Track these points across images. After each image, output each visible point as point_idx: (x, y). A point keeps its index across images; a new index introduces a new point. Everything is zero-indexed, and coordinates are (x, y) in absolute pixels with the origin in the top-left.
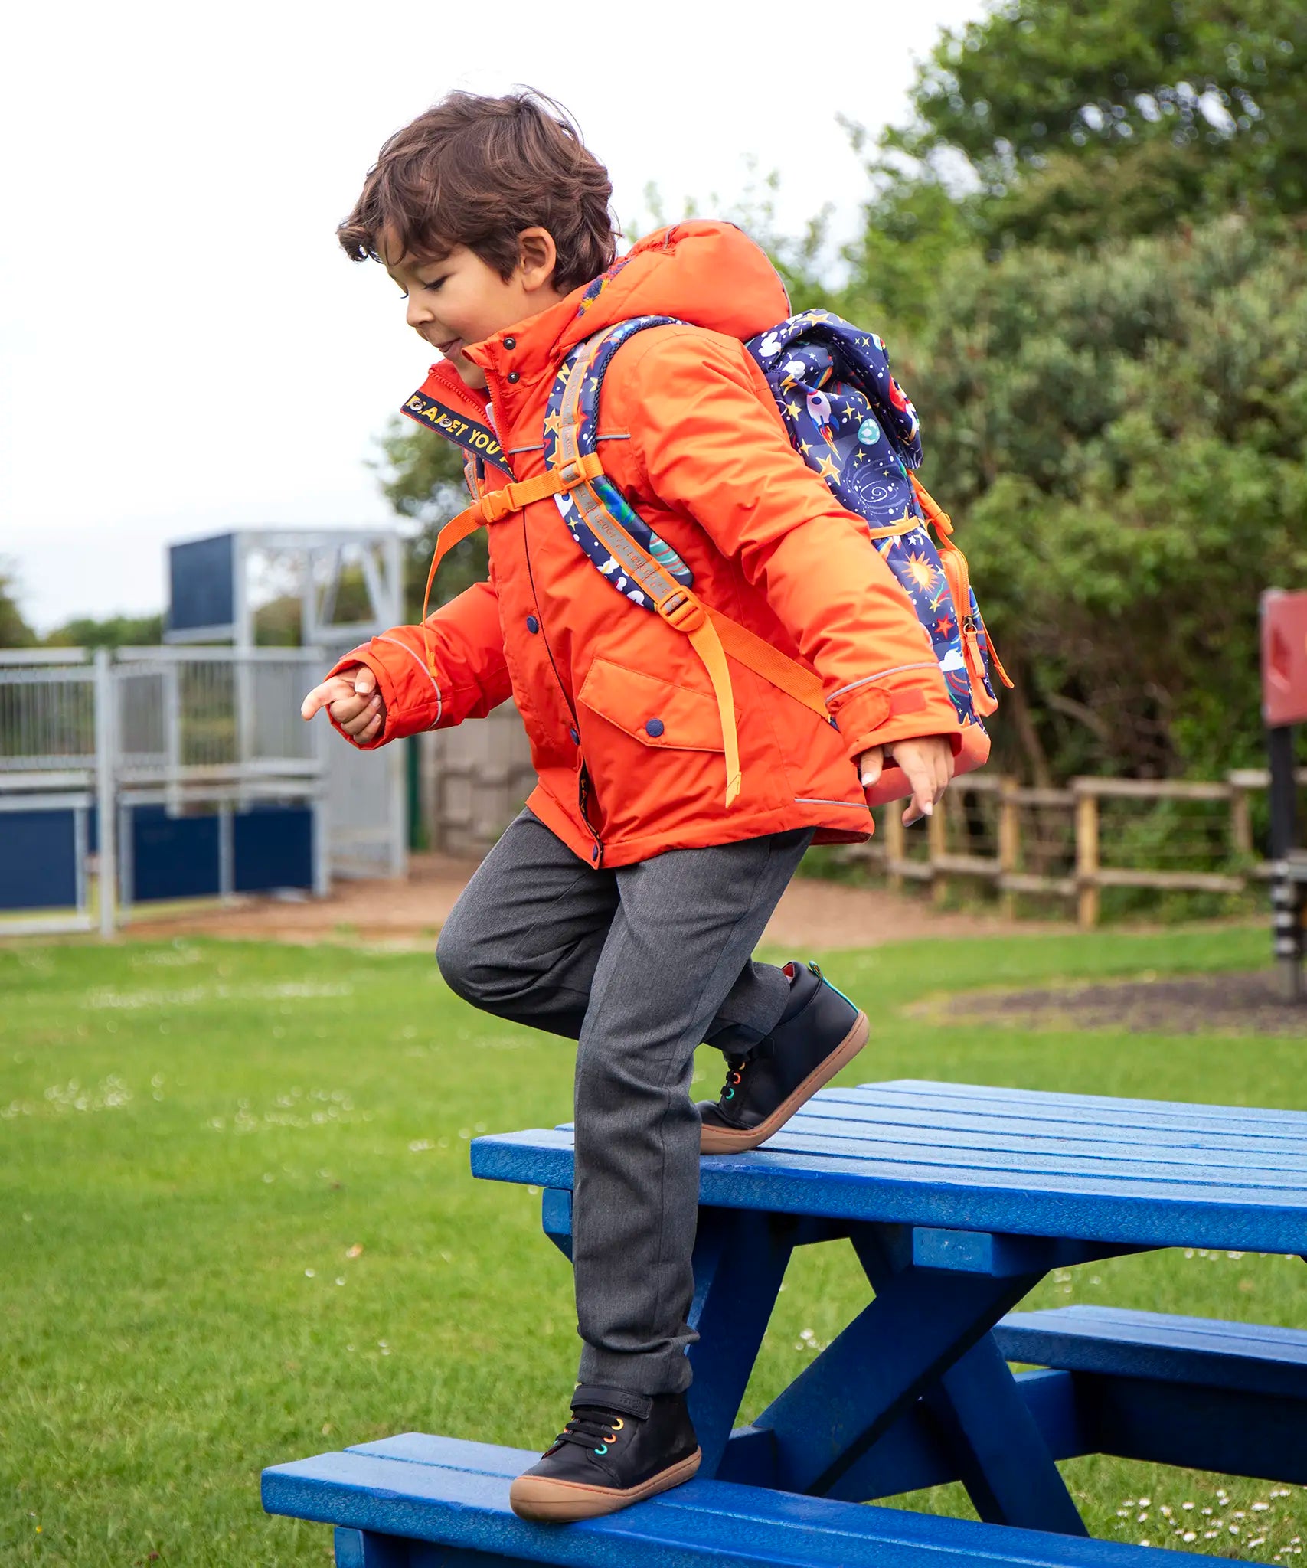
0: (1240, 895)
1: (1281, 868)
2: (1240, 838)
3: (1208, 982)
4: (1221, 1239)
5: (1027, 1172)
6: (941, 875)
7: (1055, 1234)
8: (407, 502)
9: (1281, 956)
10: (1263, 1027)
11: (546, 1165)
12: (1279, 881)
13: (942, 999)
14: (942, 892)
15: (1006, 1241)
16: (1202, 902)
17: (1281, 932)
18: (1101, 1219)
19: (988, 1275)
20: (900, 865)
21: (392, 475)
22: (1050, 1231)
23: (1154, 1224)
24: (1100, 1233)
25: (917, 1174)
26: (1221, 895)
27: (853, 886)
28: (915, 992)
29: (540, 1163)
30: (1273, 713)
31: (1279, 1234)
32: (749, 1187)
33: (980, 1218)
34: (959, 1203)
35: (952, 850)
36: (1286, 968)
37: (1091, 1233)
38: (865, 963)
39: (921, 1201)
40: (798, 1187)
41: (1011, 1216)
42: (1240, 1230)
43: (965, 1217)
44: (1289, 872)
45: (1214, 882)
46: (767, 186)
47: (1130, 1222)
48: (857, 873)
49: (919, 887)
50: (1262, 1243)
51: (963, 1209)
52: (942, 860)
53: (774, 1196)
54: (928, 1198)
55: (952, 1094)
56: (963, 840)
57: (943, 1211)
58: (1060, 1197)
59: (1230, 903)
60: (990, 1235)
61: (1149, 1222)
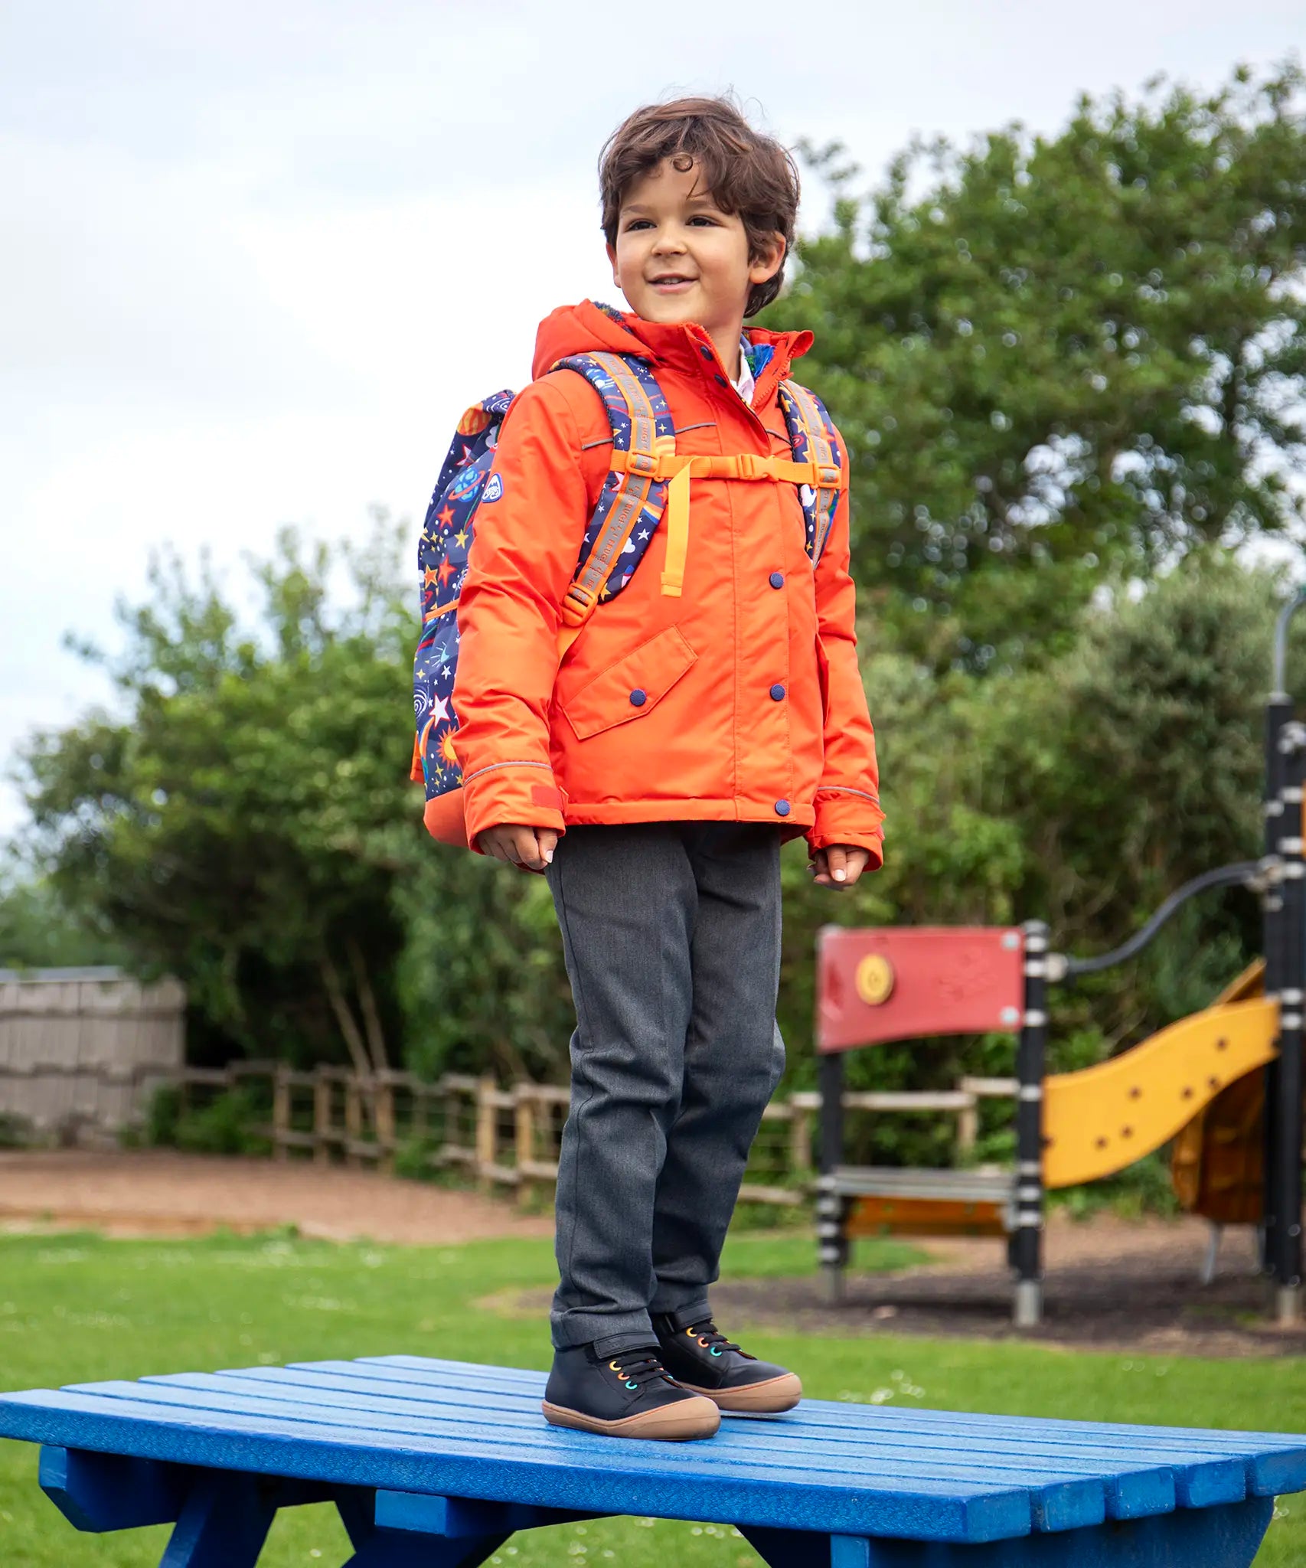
0: (798, 1207)
1: (827, 1182)
2: (799, 1155)
3: (757, 1285)
4: (650, 1508)
5: (487, 1442)
6: (529, 1180)
7: (503, 1499)
8: (48, 812)
9: (826, 1263)
10: (803, 1328)
11: (44, 1423)
12: (823, 1194)
13: (514, 1294)
14: (527, 1196)
15: (460, 1505)
16: (762, 1213)
17: (826, 1242)
18: (545, 1486)
19: (440, 1536)
20: (491, 1170)
21: (35, 789)
22: (500, 1496)
23: (592, 1492)
24: (544, 1499)
25: (385, 1441)
26: (777, 1207)
27: (445, 1187)
28: (488, 1286)
29: (38, 1422)
30: (826, 1039)
31: (702, 1503)
32: (229, 1448)
33: (437, 1483)
34: (418, 1468)
35: (538, 1157)
36: (828, 1274)
37: (536, 1499)
38: (449, 1258)
39: (384, 1465)
40: (273, 1450)
41: (465, 1481)
42: (668, 1499)
43: (422, 1481)
44: (835, 1187)
45: (774, 1194)
46: (395, 539)
47: (571, 1489)
48: (452, 1176)
49: (506, 1190)
50: (687, 1511)
51: (421, 1473)
52: (528, 1166)
53: (251, 1457)
54: (390, 1464)
55: (438, 1369)
56: (547, 1148)
57: (404, 1476)
58: (510, 1465)
59: (788, 1216)
60: (444, 1498)
61: (588, 1489)
